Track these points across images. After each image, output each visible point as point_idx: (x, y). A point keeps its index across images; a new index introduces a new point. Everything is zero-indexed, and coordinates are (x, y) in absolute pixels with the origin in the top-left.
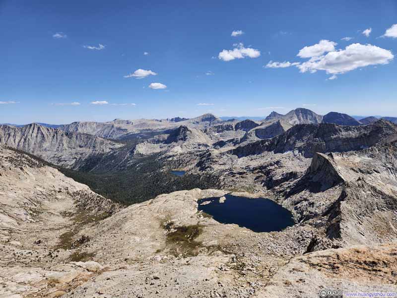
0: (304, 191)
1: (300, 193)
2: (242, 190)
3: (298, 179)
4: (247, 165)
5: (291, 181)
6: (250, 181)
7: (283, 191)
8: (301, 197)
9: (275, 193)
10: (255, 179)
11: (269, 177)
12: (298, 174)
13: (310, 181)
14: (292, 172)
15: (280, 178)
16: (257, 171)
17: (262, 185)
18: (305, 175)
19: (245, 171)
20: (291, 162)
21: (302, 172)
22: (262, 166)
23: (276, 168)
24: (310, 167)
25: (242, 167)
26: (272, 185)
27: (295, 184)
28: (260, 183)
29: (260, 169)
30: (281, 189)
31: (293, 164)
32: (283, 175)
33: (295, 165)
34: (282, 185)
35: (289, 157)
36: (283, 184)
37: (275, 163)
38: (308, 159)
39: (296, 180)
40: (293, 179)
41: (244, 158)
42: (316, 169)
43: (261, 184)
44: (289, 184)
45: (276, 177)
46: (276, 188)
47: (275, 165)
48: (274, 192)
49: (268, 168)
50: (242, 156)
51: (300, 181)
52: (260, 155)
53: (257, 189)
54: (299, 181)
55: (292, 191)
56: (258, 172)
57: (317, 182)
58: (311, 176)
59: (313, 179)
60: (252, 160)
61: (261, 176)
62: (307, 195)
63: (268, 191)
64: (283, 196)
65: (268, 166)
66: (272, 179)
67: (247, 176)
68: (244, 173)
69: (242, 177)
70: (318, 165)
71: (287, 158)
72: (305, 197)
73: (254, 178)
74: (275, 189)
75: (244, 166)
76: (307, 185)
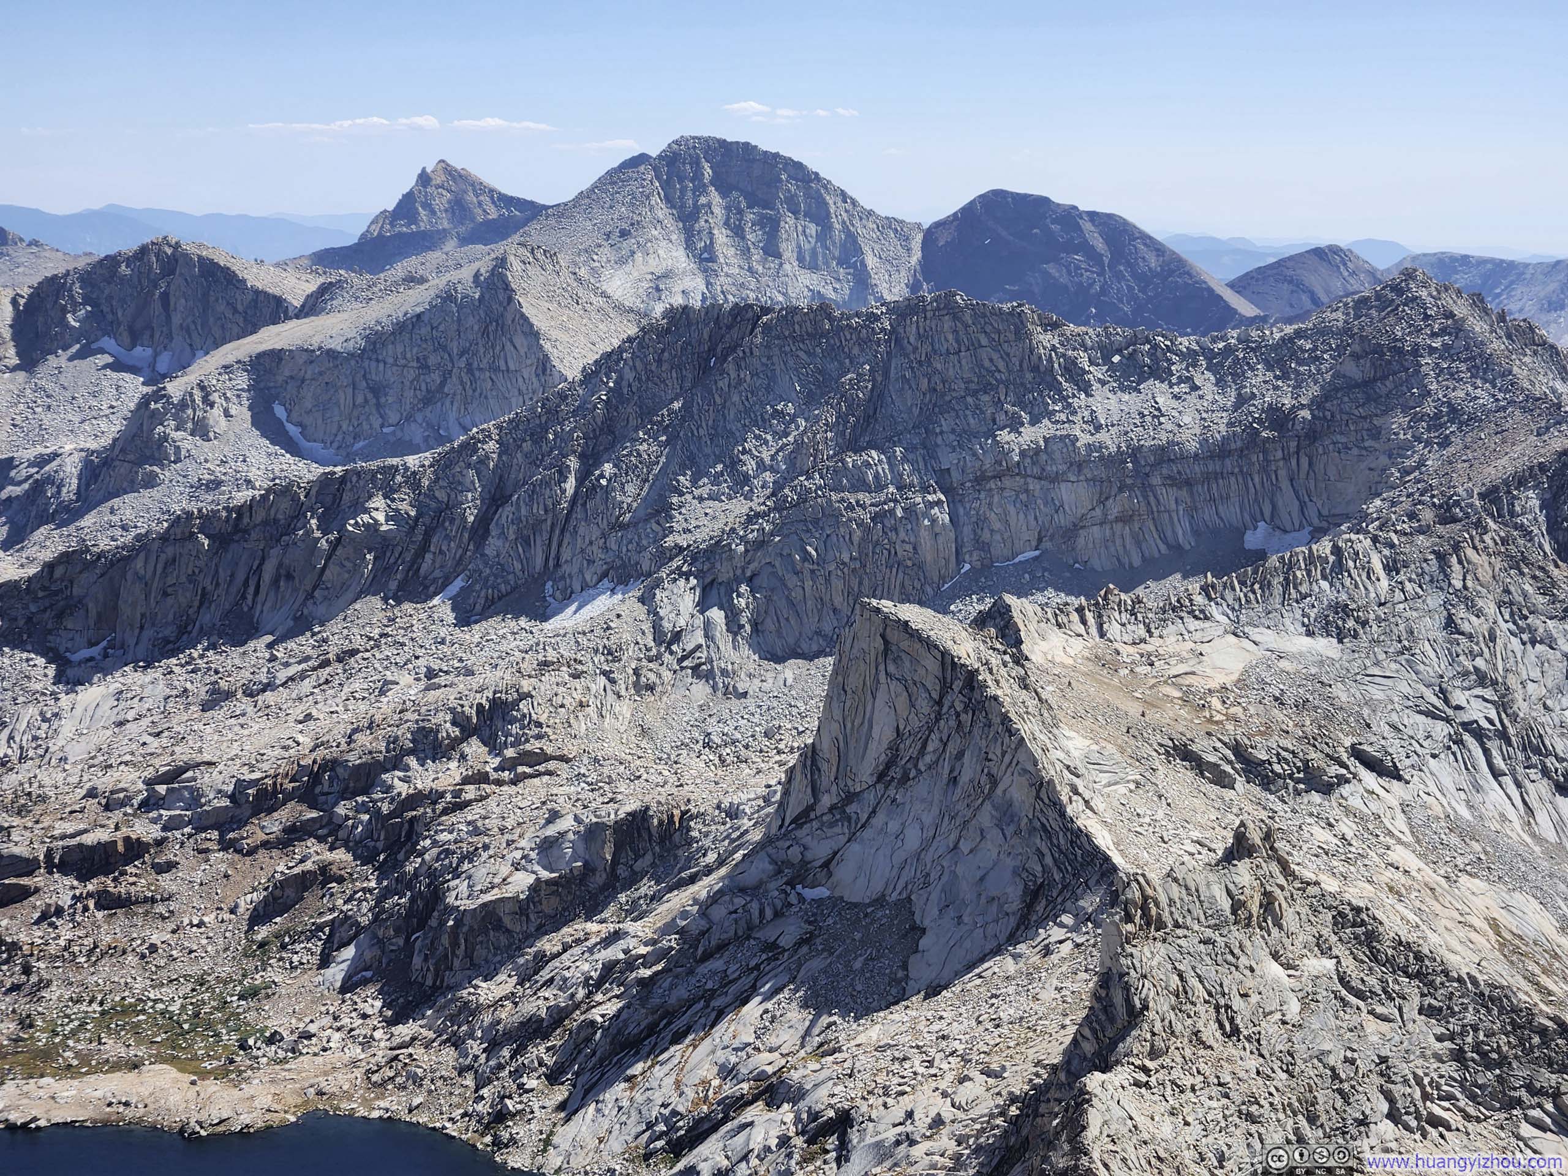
0: (753, 1009)
1: (723, 1032)
2: (112, 1048)
3: (702, 889)
4: (162, 764)
5: (635, 912)
6: (194, 939)
7: (559, 1016)
8: (727, 1072)
9: (475, 1047)
10: (259, 916)
11: (406, 883)
12: (696, 829)
13: (822, 892)
14: (640, 817)
15: (521, 882)
16: (274, 824)
17: (336, 973)
18: (768, 841)
19: (145, 829)
20: (624, 709)
21: (733, 813)
22: (331, 765)
23: (481, 778)
24: (811, 756)
25: (105, 782)
26: (444, 964)
27: (672, 941)
28: (306, 952)
29: (308, 795)
30: (537, 1005)
31: (644, 732)
32: (547, 847)
33: (667, 736)
34: (542, 959)
35: (612, 654)
36: (549, 944)
37: (468, 730)
38: (791, 670)
39: (680, 900)
40: (647, 887)
41: (130, 678)
42: (865, 772)
43: (325, 962)
44: (616, 936)
45: (481, 871)
46: (487, 991)
47: (474, 748)
48: (456, 1042)
49: (393, 778)
50: (103, 666)
51: (715, 898)
52: (303, 644)
53: (279, 1021)
54: (706, 906)
55: (642, 1018)
56: (294, 834)
57: (880, 901)
58: (820, 851)
59: (843, 872)
60: (217, 698)
61: (325, 875)
62: (786, 1037)
63: (404, 1031)
64: (553, 1077)
65: (395, 762)
66: (436, 895)
67: (166, 882)
68: (135, 849)
69: (108, 902)
70: (882, 733)
71: (593, 662)
72: (765, 1062)
73: (246, 903)
74: (470, 1011)
75: (131, 780)
76: (789, 932)
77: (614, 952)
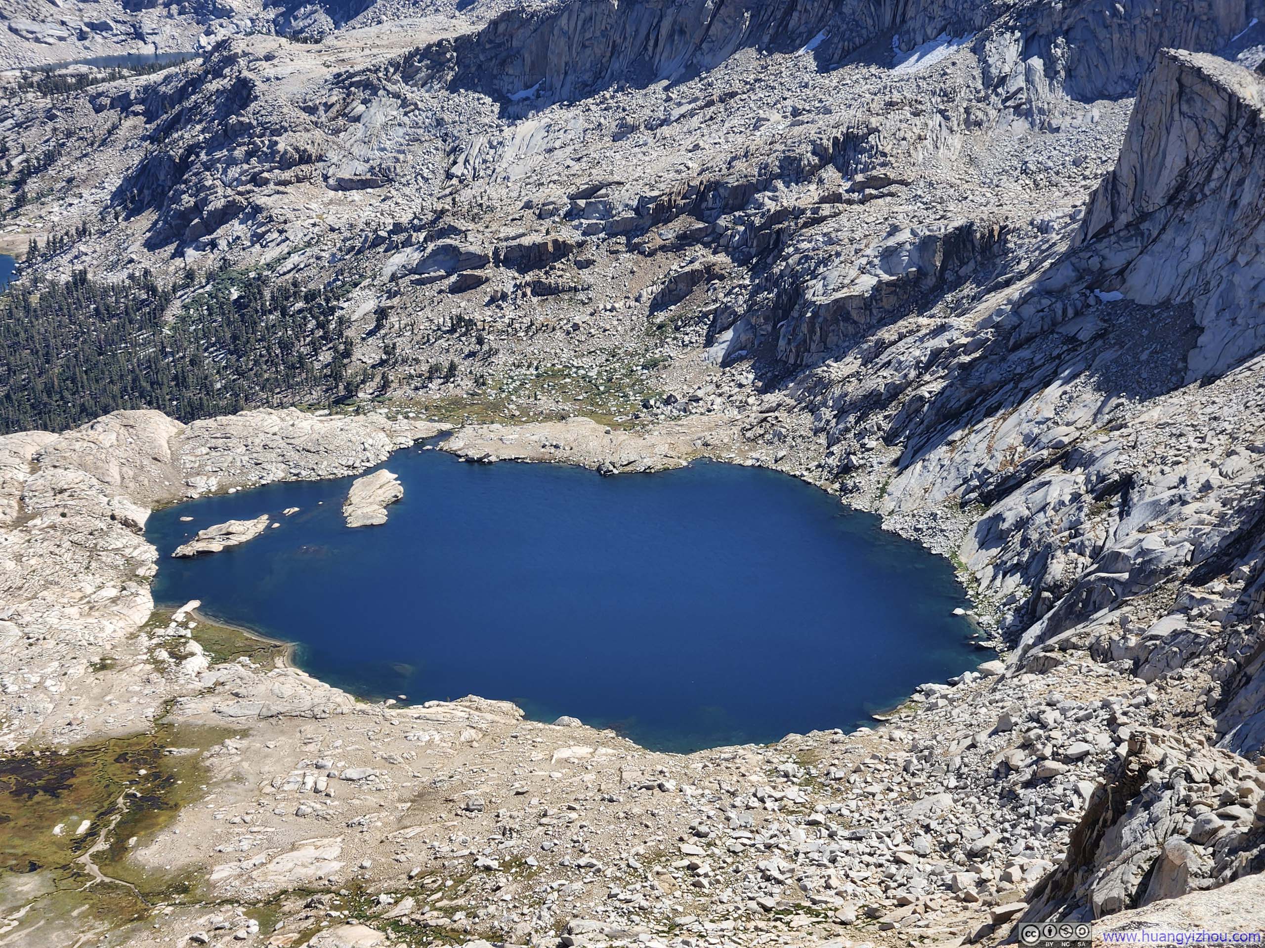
0: (1054, 391)
1: (1028, 408)
2: (546, 403)
3: (1015, 291)
4: (582, 183)
5: (958, 309)
6: (607, 320)
7: (894, 392)
8: (1031, 441)
9: (827, 414)
10: (658, 305)
11: (773, 282)
12: (1012, 241)
13: (1116, 295)
14: (966, 231)
15: (867, 283)
16: (669, 232)
17: (718, 351)
18: (1072, 252)
19: (569, 234)
20: (956, 141)
21: (1044, 228)
22: (715, 186)
23: (835, 198)
24: (1112, 182)
25: (539, 196)
26: (803, 347)
27: (988, 334)
28: (695, 333)
29: (696, 210)
30: (877, 382)
31: (972, 161)
32: (888, 255)
33: (990, 162)
34: (882, 346)
35: (947, 96)
36: (887, 334)
37: (825, 158)
38: (1098, 109)
39: (996, 300)
40: (969, 289)
41: (556, 114)
42: (1158, 196)
43: (710, 342)
44: (942, 329)
45: (834, 273)
46: (837, 370)
47: (830, 174)
48: (813, 409)
49: (764, 197)
50: (536, 104)
51: (1026, 299)
52: (693, 87)
53: (673, 385)
54: (1018, 306)
55: (962, 395)
56: (685, 240)
57: (1166, 304)
58: (1116, 261)
59: (1136, 279)
60: (624, 131)
61: (709, 274)
62: (1081, 414)
63: (772, 398)
64: (889, 440)
65: (766, 184)
66: (797, 292)
67: (585, 275)
68: (562, 250)
69: (542, 290)
70: (1174, 162)
71: (930, 103)
72: (1063, 434)
73: (647, 295)
74: (824, 385)
75: (558, 195)
76: (1086, 329)
77: (941, 342)
